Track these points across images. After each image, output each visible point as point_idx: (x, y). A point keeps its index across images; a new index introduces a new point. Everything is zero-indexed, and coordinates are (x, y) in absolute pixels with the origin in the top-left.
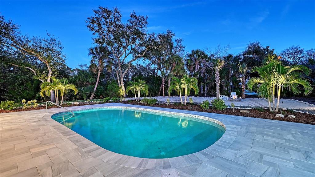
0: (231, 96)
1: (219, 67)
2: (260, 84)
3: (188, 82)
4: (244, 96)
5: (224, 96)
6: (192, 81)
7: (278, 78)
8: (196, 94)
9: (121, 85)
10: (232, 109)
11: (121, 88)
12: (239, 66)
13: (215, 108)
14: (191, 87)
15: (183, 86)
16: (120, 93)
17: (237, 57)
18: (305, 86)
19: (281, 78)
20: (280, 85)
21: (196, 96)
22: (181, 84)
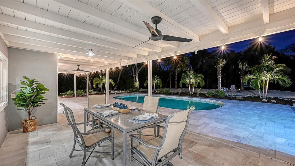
0: (230, 88)
1: (221, 65)
2: (253, 79)
3: (196, 77)
4: (243, 88)
5: (224, 88)
6: (199, 77)
7: (266, 75)
8: (201, 86)
9: (136, 79)
10: (231, 97)
11: (136, 81)
12: (239, 63)
13: (217, 96)
14: (198, 81)
15: (191, 80)
16: (135, 86)
17: (238, 53)
18: (287, 81)
19: (268, 75)
20: (268, 80)
21: (202, 88)
22: (191, 79)
